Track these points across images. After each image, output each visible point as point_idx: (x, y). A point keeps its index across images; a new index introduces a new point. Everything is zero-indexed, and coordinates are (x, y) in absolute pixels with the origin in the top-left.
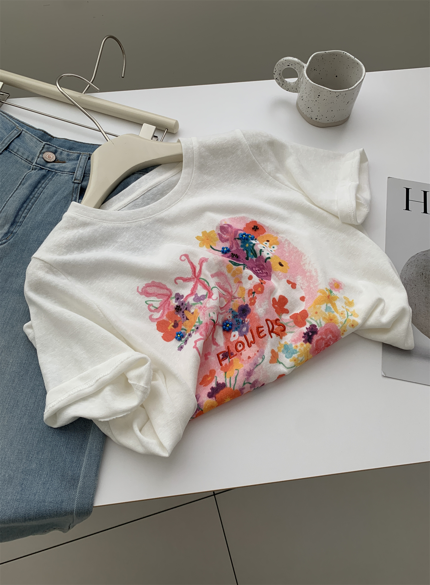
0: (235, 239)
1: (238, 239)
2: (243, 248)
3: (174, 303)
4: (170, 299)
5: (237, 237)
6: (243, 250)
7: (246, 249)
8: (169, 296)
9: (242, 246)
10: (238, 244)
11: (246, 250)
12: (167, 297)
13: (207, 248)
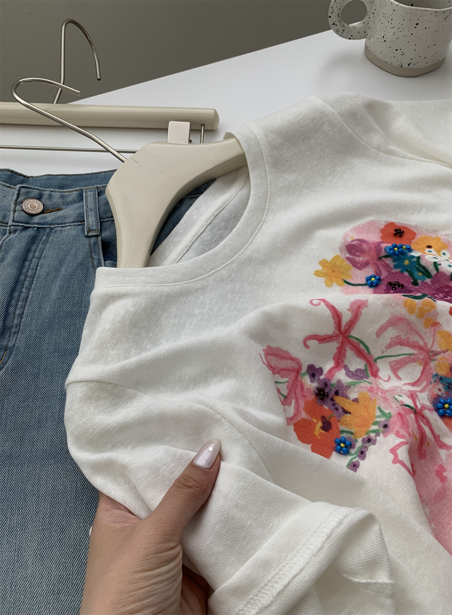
0: (380, 258)
1: (386, 257)
2: (400, 270)
3: (310, 384)
4: (300, 378)
5: (383, 253)
6: (402, 272)
7: (405, 268)
8: (298, 371)
9: (396, 267)
10: (387, 266)
11: (407, 271)
12: (295, 373)
13: (340, 285)
